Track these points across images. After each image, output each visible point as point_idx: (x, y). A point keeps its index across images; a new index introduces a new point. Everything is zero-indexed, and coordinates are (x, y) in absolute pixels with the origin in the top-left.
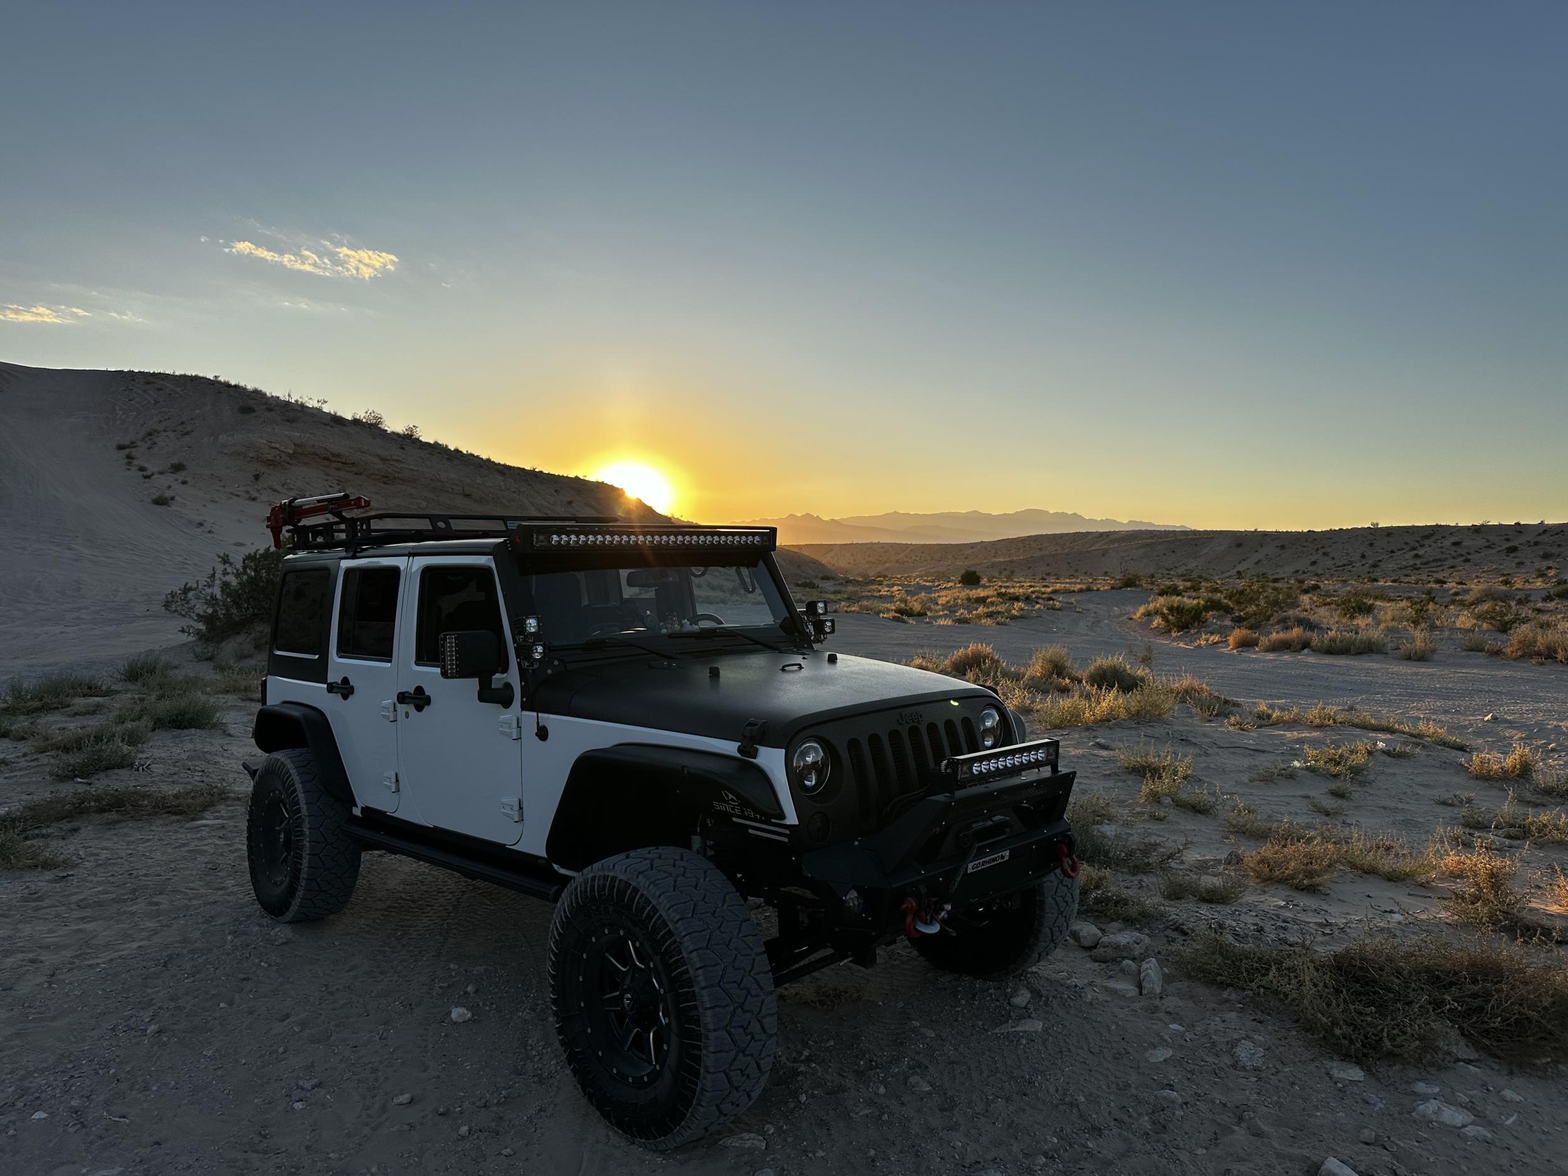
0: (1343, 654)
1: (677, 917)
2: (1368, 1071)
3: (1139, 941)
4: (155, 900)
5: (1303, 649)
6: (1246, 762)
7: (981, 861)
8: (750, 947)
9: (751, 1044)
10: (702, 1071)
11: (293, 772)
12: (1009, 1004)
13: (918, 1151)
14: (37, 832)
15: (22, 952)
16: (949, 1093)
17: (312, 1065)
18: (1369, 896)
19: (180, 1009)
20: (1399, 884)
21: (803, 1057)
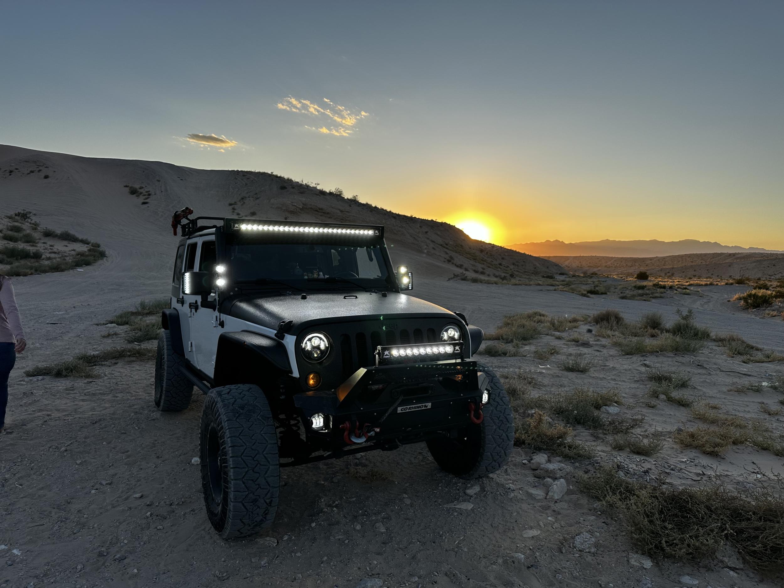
1: (226, 420)
2: (657, 564)
3: (562, 469)
6: (729, 380)
7: (408, 407)
8: (266, 440)
10: (229, 500)
11: (165, 340)
12: (465, 493)
13: (349, 562)
14: (101, 363)
16: (392, 535)
17: (116, 475)
18: (753, 463)
19: (84, 442)
20: (781, 458)
21: (334, 504)
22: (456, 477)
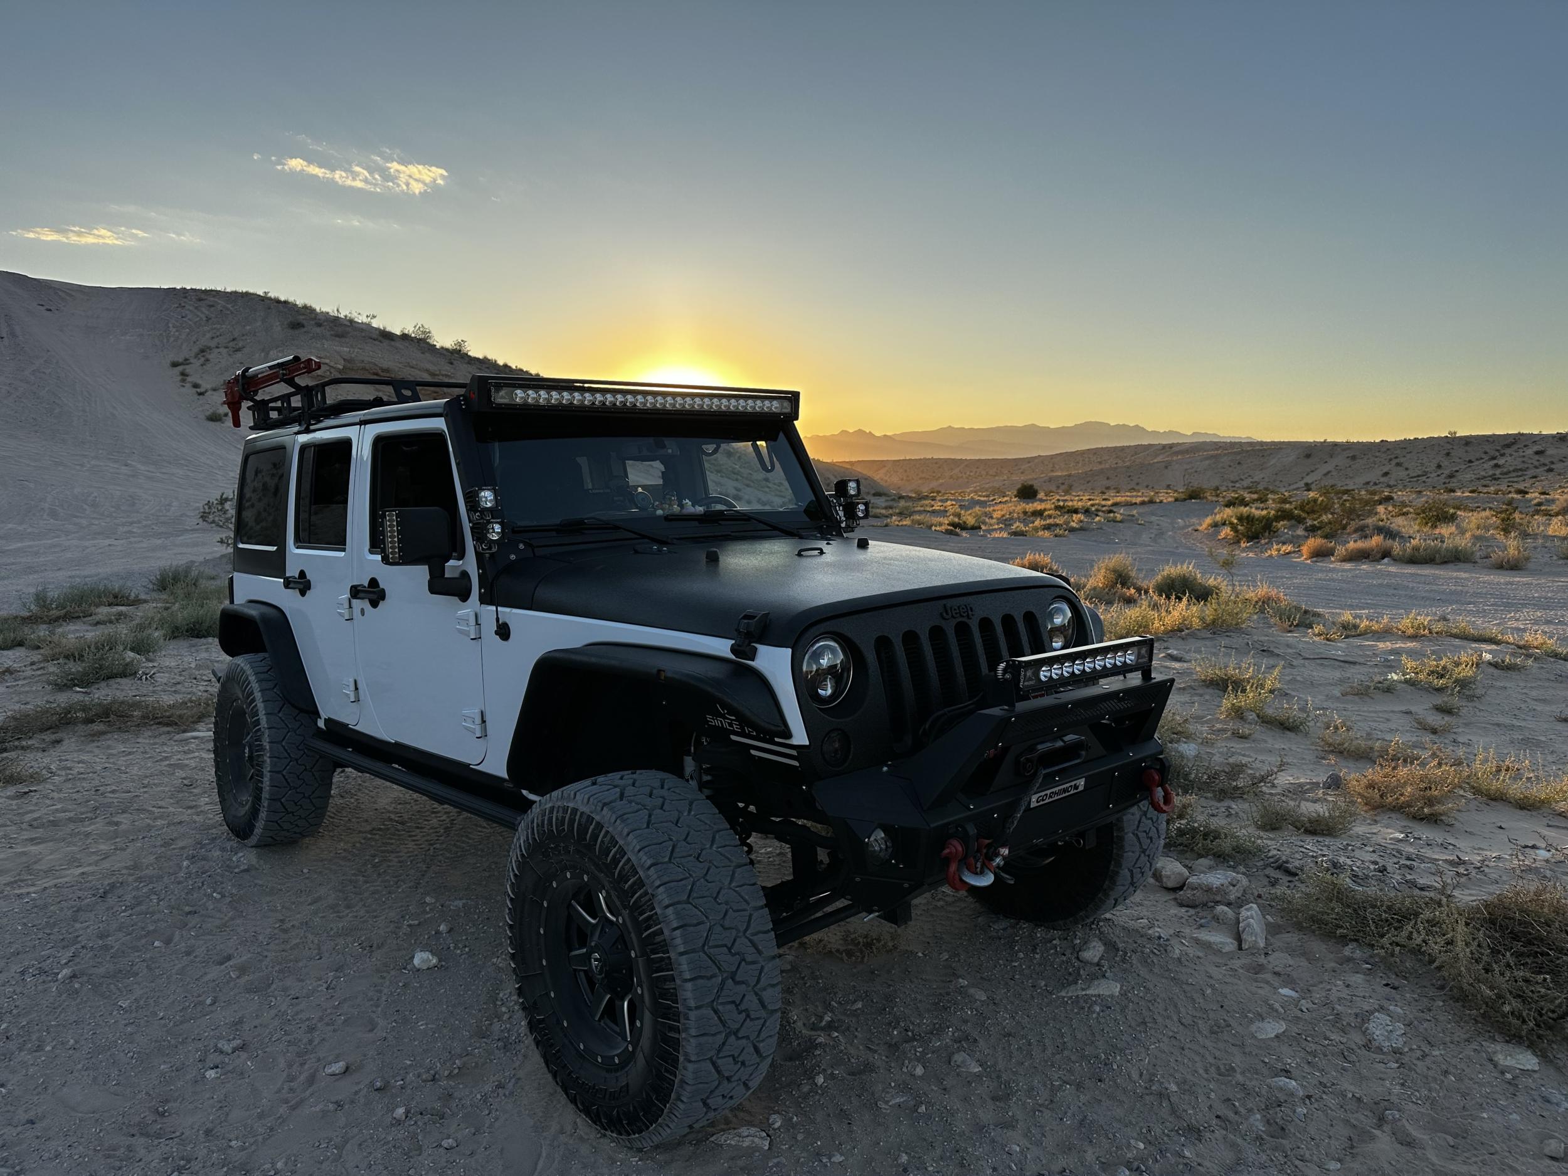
0: (1427, 563)
1: (649, 862)
2: (1543, 1056)
3: (1234, 883)
4: (115, 819)
5: (1383, 558)
6: (1337, 674)
7: (1048, 792)
8: (746, 901)
9: (746, 1024)
10: (681, 1059)
11: (252, 678)
12: (1078, 958)
13: (963, 1158)
14: (16, 743)
16: (1004, 1077)
17: (241, 1021)
18: (1501, 827)
19: (106, 948)
21: (824, 1023)
22: (1038, 926)
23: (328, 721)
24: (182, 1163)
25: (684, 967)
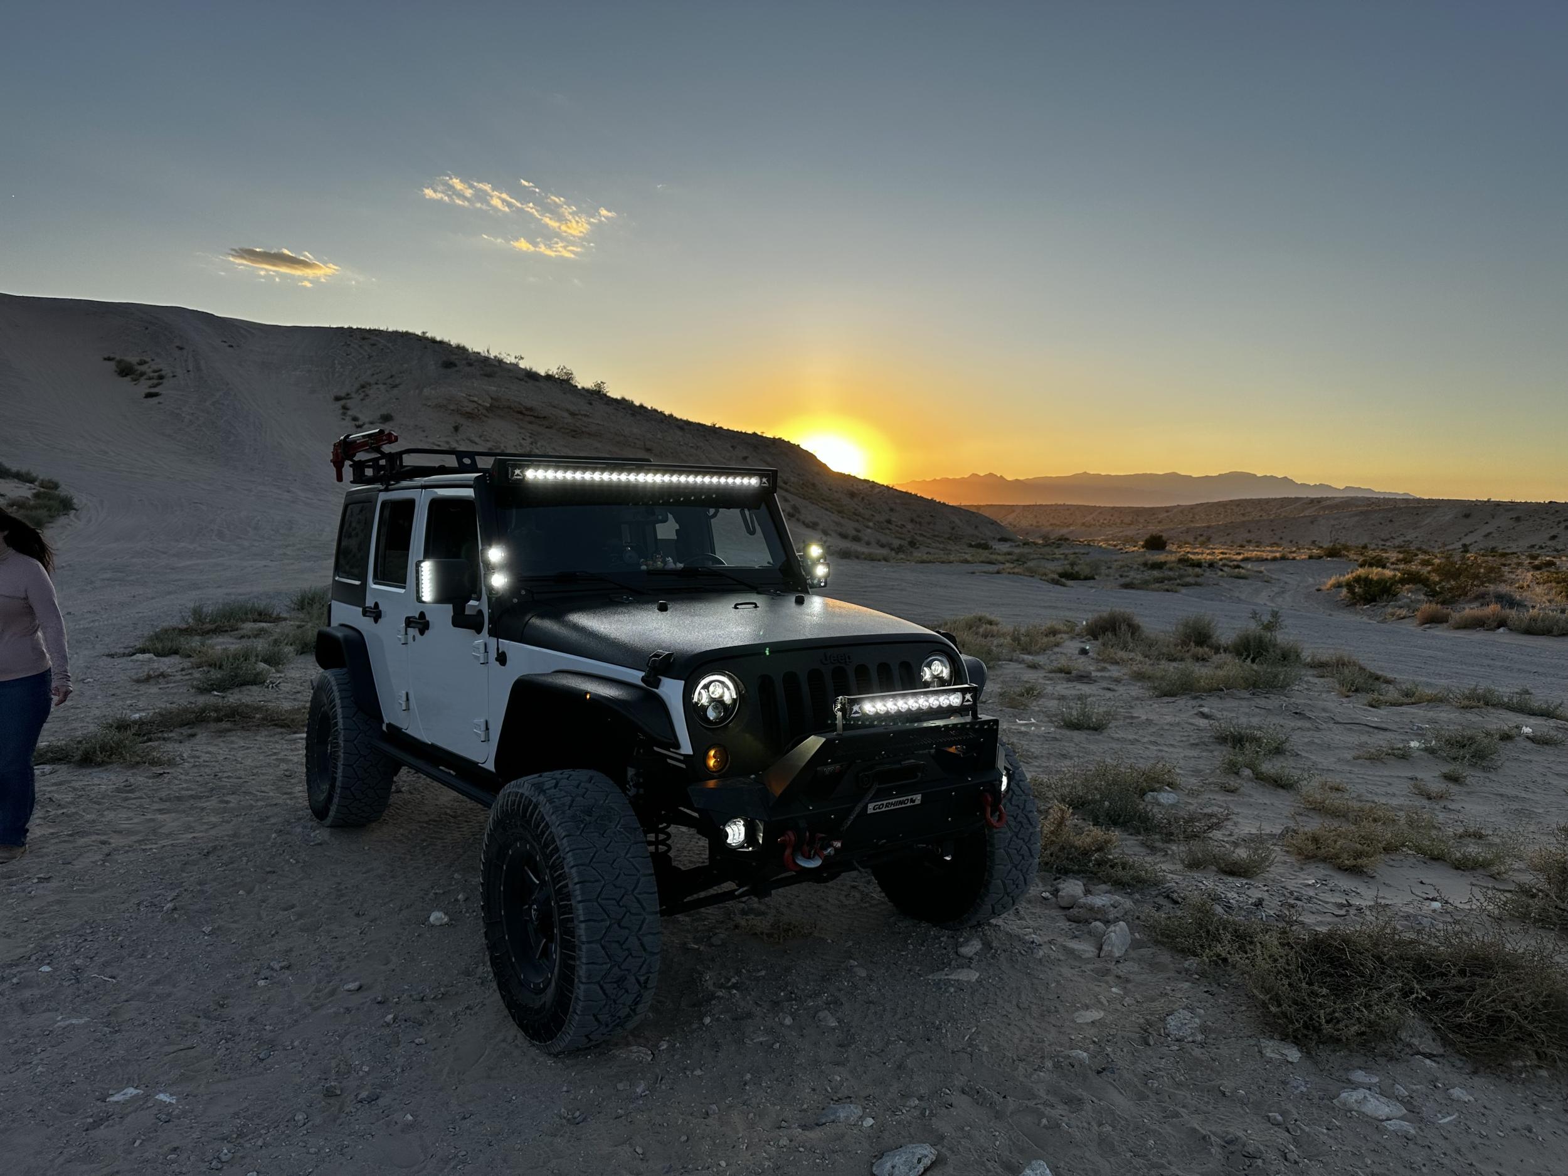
0: (1544, 635)
1: (564, 834)
2: (1308, 1054)
4: (226, 799)
5: (1499, 628)
6: (1354, 739)
7: (885, 802)
8: (637, 869)
9: (628, 960)
10: (576, 980)
11: (335, 688)
12: (957, 952)
13: (792, 1080)
14: (160, 735)
15: (98, 834)
16: (853, 1031)
17: (291, 950)
18: (1422, 883)
19: (202, 892)
20: (1465, 873)
21: (730, 984)
22: (934, 926)
23: (389, 725)
24: (229, 1036)
25: (580, 911)
